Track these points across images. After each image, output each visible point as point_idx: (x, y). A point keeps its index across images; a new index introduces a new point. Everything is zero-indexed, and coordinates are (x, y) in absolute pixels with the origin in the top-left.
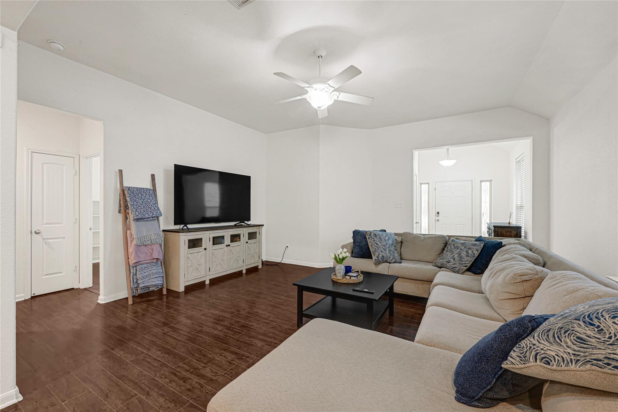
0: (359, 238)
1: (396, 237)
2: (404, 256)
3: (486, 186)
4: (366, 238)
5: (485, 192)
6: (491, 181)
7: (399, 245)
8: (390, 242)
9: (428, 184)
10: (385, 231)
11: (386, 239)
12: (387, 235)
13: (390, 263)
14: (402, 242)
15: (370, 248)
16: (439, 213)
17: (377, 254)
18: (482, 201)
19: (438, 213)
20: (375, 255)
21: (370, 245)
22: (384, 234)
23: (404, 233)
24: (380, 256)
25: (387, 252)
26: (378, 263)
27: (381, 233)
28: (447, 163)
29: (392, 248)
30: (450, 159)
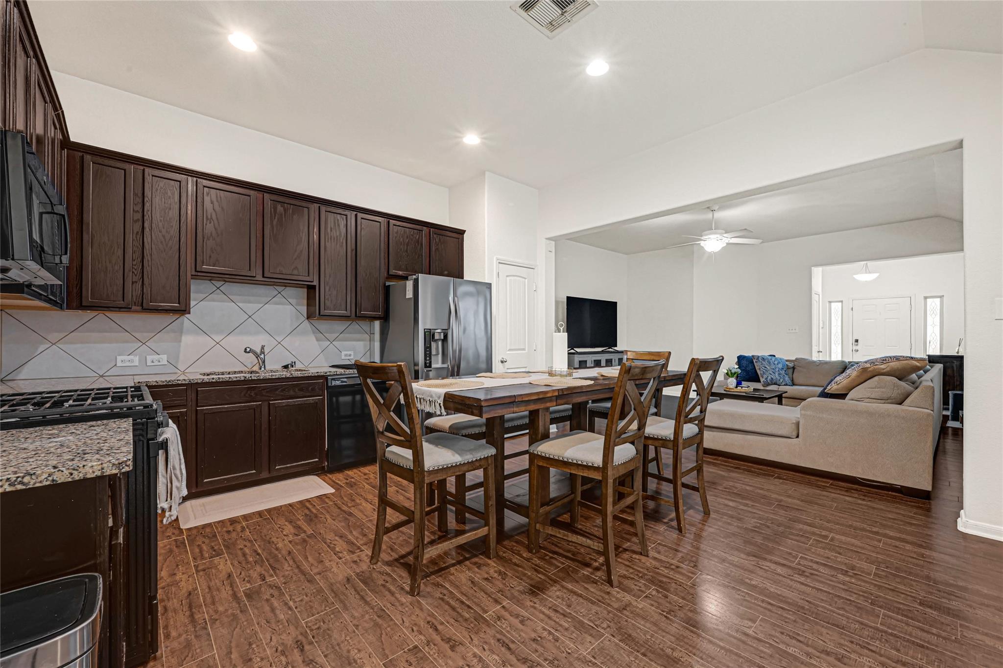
0: (744, 363)
1: (787, 363)
2: (796, 381)
3: (934, 304)
4: (753, 362)
5: (932, 312)
6: (941, 297)
7: (791, 370)
8: (780, 366)
9: (842, 302)
10: (774, 356)
11: (776, 363)
12: (776, 359)
13: (779, 385)
14: (794, 368)
15: (758, 371)
16: (859, 341)
17: (765, 376)
18: (928, 324)
19: (857, 341)
20: (763, 377)
21: (757, 368)
22: (773, 359)
23: (796, 359)
24: (769, 378)
25: (777, 374)
26: (767, 384)
27: (770, 357)
28: (864, 277)
29: (783, 372)
30: (870, 273)
